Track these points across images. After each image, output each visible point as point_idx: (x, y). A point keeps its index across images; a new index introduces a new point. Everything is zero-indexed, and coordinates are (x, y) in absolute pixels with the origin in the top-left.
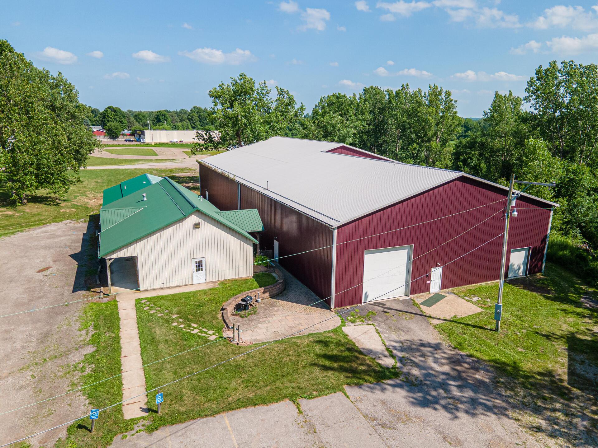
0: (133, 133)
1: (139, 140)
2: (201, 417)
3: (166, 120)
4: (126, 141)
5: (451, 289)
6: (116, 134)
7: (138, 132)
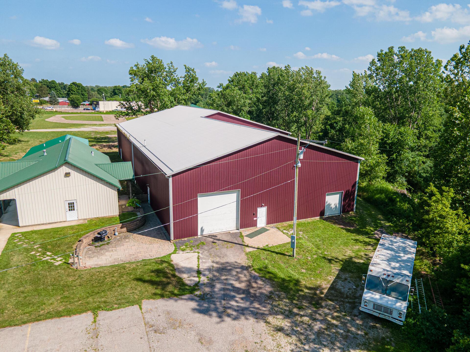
0: (91, 104)
1: (94, 109)
2: (10, 326)
3: (121, 93)
4: (84, 109)
5: (275, 224)
6: (77, 104)
7: (94, 103)
